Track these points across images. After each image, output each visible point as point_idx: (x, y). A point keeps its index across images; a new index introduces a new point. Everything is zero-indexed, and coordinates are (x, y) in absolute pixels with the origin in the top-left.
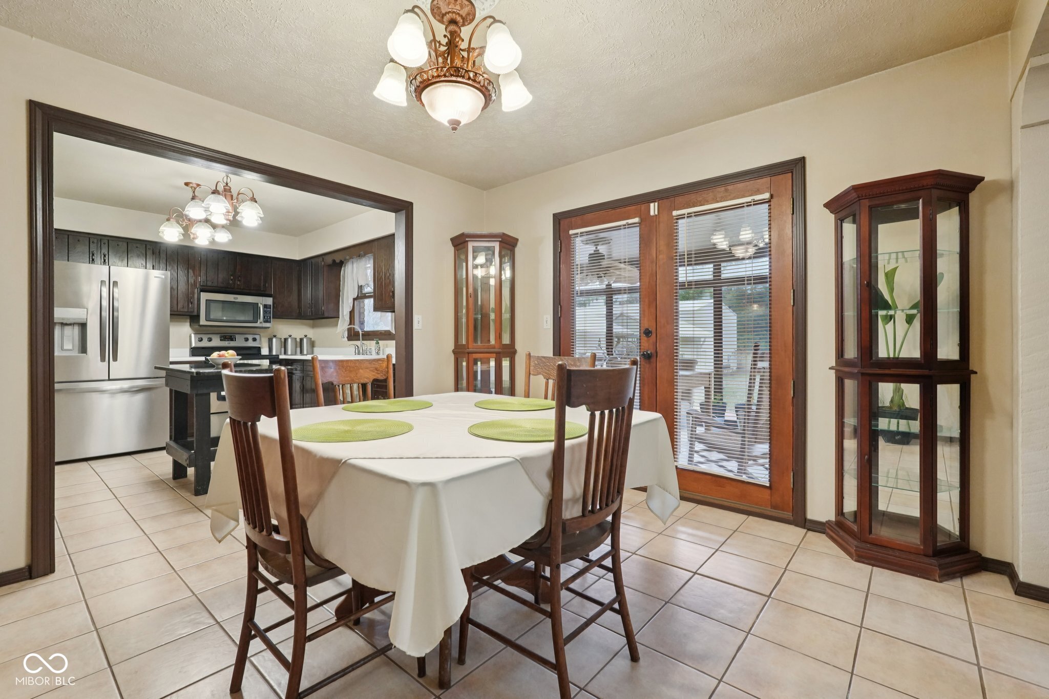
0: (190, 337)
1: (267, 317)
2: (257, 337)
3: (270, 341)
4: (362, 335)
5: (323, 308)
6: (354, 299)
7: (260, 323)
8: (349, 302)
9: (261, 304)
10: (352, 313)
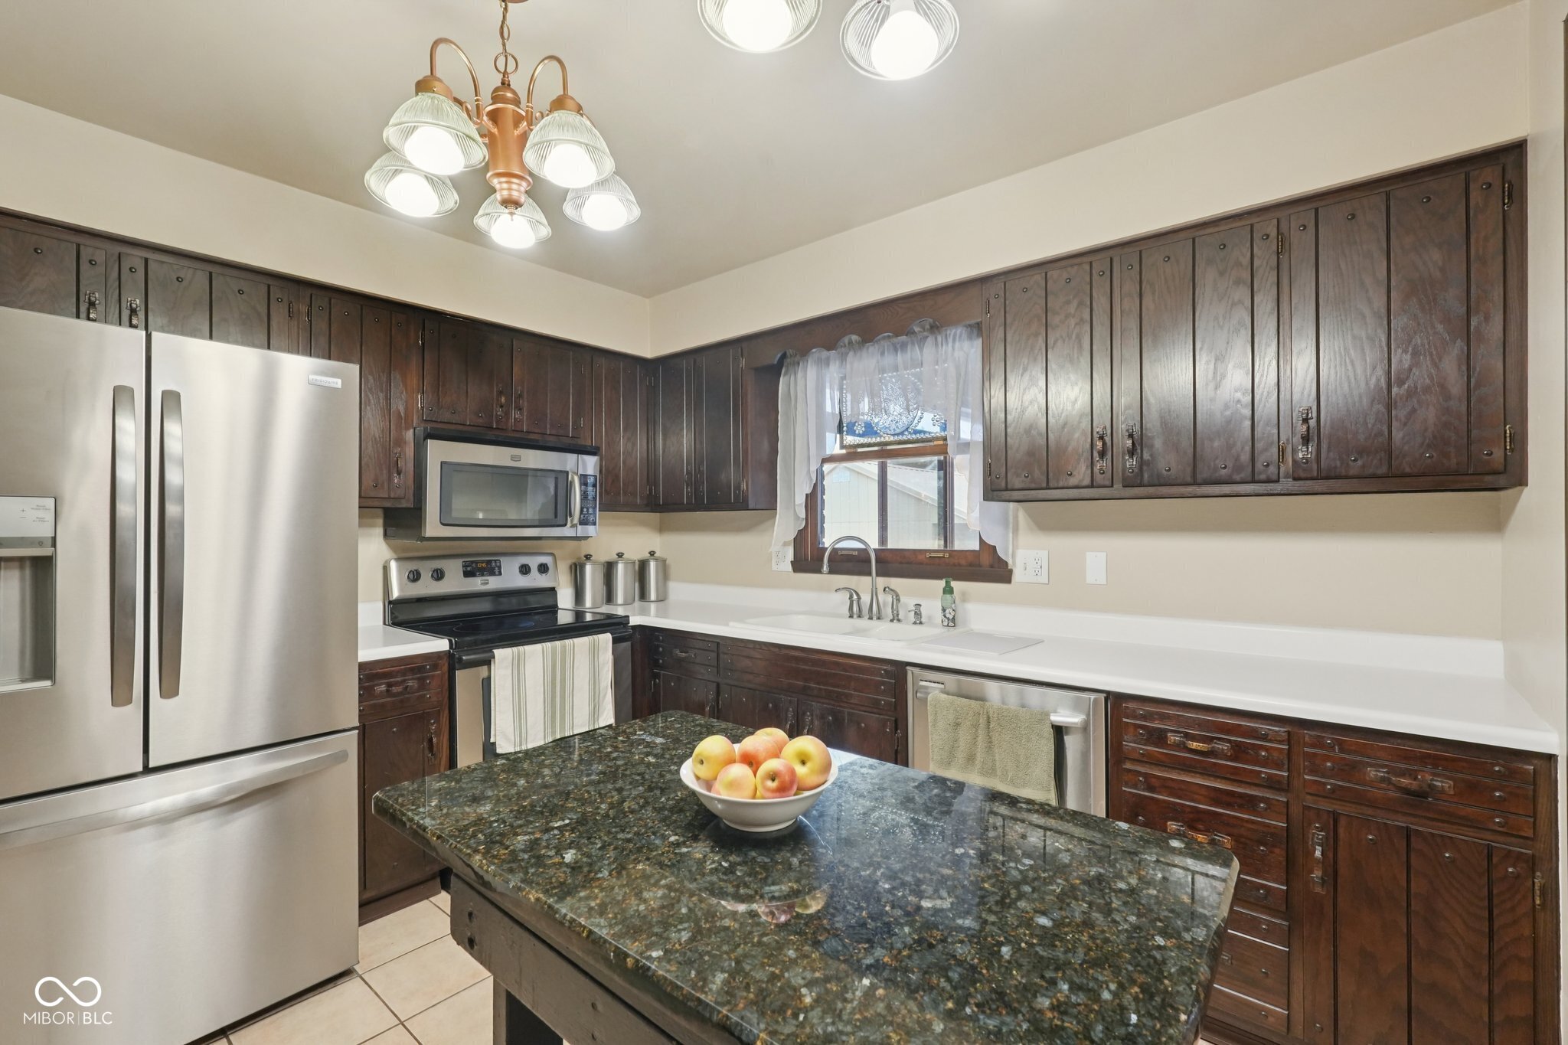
0: (386, 569)
1: (588, 509)
2: (551, 561)
3: (577, 571)
5: (744, 486)
7: (570, 526)
8: (812, 468)
9: (574, 474)
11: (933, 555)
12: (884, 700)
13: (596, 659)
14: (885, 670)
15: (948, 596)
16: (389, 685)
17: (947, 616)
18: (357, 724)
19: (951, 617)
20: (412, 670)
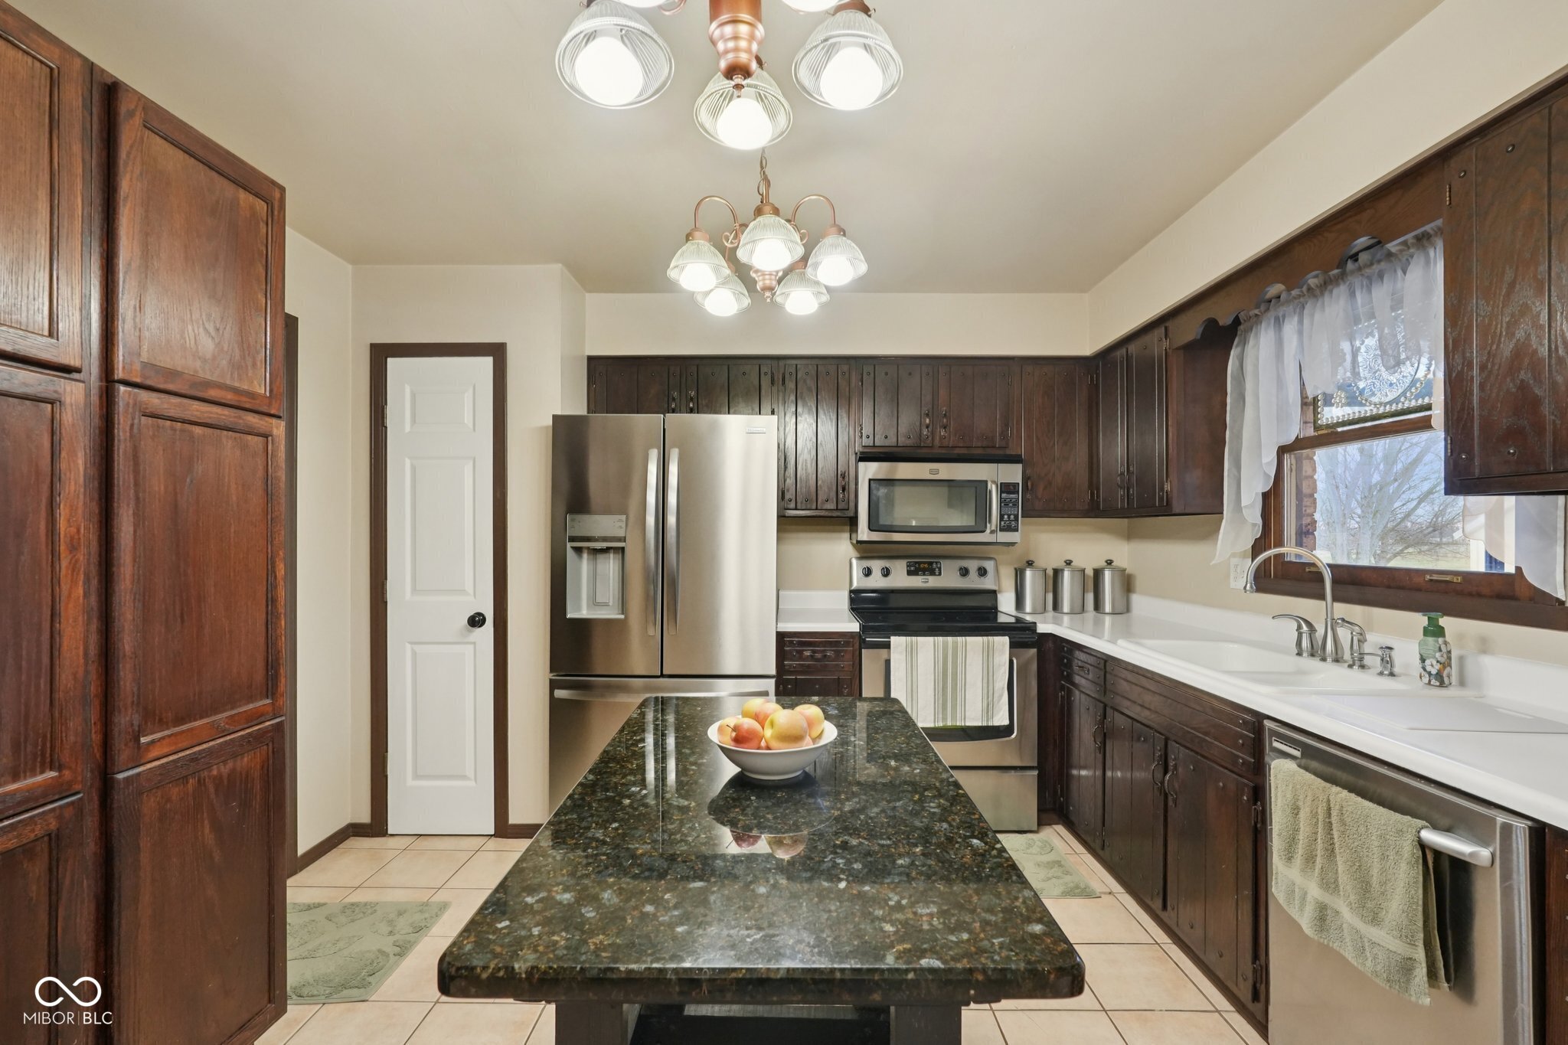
0: (850, 565)
1: (1009, 516)
2: (989, 565)
3: (1019, 575)
4: (1334, 582)
5: (1167, 487)
6: (1282, 451)
7: (992, 532)
8: (1265, 460)
9: (993, 482)
10: (1271, 501)
11: (1435, 577)
12: (1243, 759)
13: (991, 659)
14: (1244, 720)
15: (1431, 640)
16: (814, 652)
17: (1429, 668)
18: (773, 672)
19: (1434, 672)
20: (831, 644)
